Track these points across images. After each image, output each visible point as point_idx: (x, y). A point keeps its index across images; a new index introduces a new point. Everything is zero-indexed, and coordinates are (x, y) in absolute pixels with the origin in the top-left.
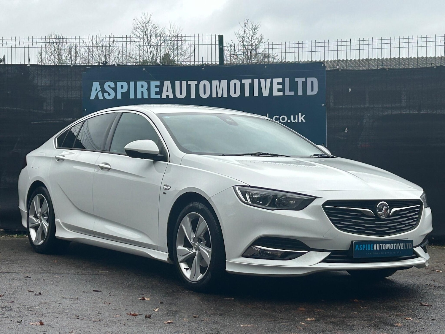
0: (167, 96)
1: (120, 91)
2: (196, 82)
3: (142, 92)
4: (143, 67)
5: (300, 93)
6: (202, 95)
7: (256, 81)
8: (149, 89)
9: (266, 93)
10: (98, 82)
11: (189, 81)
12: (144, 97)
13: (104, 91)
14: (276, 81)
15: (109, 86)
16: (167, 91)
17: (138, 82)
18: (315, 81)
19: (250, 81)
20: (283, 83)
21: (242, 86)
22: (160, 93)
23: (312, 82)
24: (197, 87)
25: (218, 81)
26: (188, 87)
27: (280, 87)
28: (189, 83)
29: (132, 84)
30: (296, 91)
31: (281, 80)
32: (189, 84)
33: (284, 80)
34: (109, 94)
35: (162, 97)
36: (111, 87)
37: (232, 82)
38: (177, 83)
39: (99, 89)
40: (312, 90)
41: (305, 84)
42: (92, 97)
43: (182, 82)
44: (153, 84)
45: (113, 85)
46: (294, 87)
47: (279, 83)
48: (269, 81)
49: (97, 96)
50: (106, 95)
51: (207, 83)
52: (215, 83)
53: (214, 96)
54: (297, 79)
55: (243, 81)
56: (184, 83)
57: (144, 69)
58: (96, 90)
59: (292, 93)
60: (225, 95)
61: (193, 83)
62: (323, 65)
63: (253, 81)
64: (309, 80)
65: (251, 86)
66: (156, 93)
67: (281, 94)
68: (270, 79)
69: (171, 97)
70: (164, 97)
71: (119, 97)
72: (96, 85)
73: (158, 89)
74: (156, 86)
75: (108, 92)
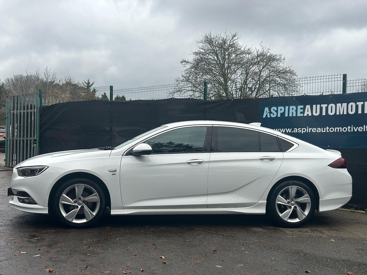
0: (308, 115)
1: (279, 112)
2: (326, 105)
3: (293, 113)
6: (330, 113)
8: (296, 111)
10: (268, 108)
11: (321, 105)
12: (294, 116)
13: (270, 113)
15: (274, 109)
16: (308, 111)
17: (290, 107)
19: (362, 103)
21: (357, 107)
22: (303, 113)
24: (327, 108)
25: (341, 104)
26: (321, 109)
28: (322, 105)
29: (287, 107)
32: (321, 106)
34: (274, 114)
35: (304, 115)
37: (350, 104)
38: (314, 106)
39: (268, 111)
42: (264, 116)
43: (317, 105)
44: (299, 107)
45: (276, 109)
49: (267, 115)
50: (272, 115)
51: (333, 105)
52: (339, 105)
53: (338, 113)
55: (358, 103)
56: (318, 106)
57: (294, 98)
58: (266, 112)
60: (345, 113)
61: (324, 106)
63: (364, 103)
65: (363, 106)
66: (301, 113)
69: (310, 115)
70: (305, 115)
71: (279, 116)
72: (267, 109)
73: (302, 111)
74: (301, 109)
75: (273, 113)
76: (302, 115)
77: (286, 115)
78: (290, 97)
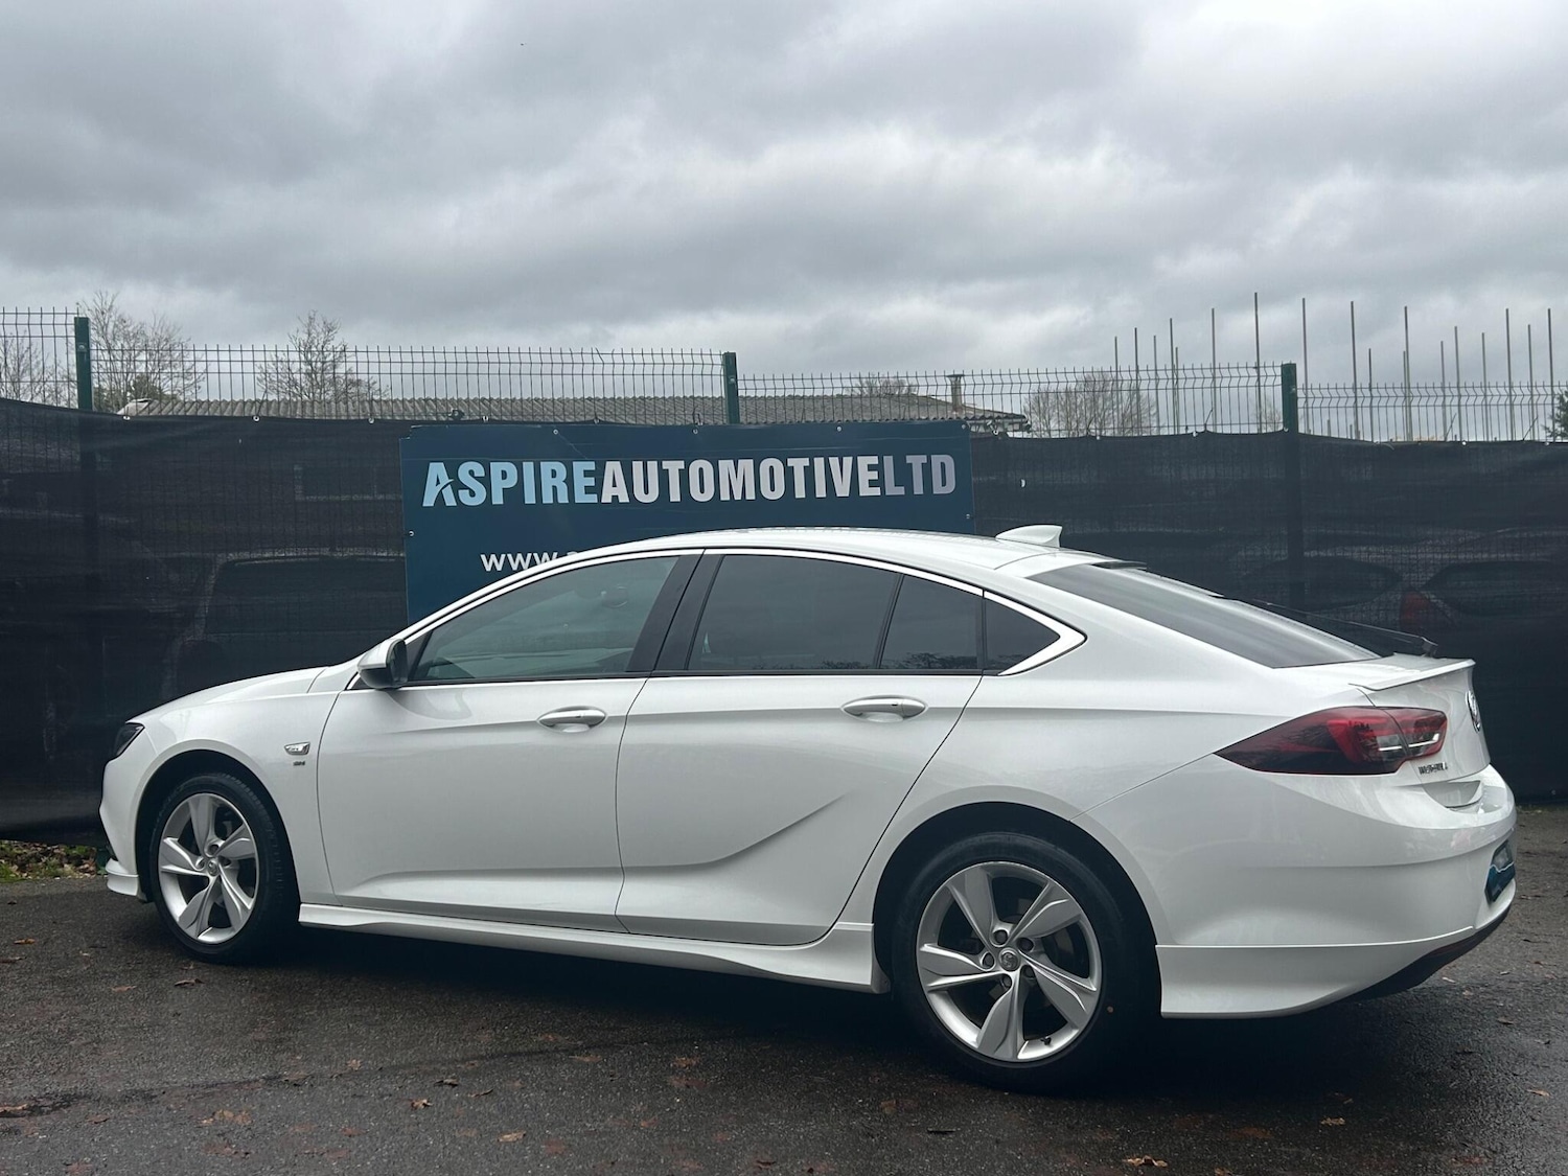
0: (615, 498)
2: (681, 464)
3: (554, 488)
4: (554, 426)
5: (918, 489)
6: (696, 495)
7: (819, 462)
8: (569, 481)
9: (843, 490)
10: (443, 464)
12: (560, 501)
13: (457, 486)
14: (864, 461)
15: (471, 473)
16: (614, 485)
17: (543, 465)
18: (949, 461)
19: (806, 462)
20: (879, 468)
21: (789, 473)
22: (597, 489)
23: (943, 465)
24: (684, 476)
25: (732, 461)
26: (664, 476)
27: (874, 475)
28: (666, 465)
29: (528, 467)
30: (909, 487)
31: (874, 460)
32: (664, 468)
33: (881, 460)
34: (472, 494)
35: (603, 501)
36: (476, 475)
37: (766, 464)
38: (637, 466)
39: (445, 480)
40: (944, 484)
41: (927, 469)
42: (429, 501)
43: (649, 462)
44: (580, 467)
45: (480, 471)
46: (903, 475)
47: (871, 468)
48: (848, 461)
49: (440, 496)
50: (464, 495)
51: (707, 466)
52: (726, 465)
53: (725, 496)
54: (909, 459)
55: (791, 462)
56: (653, 466)
57: (556, 431)
58: (438, 483)
59: (901, 491)
60: (751, 495)
61: (674, 467)
62: (963, 426)
63: (812, 462)
64: (937, 460)
65: (809, 472)
66: (588, 490)
67: (876, 491)
68: (851, 458)
69: (624, 498)
70: (607, 498)
71: (498, 499)
72: (437, 470)
73: (591, 482)
74: (587, 474)
75: (468, 488)
76: (593, 499)
77: (530, 498)
78: (539, 426)
